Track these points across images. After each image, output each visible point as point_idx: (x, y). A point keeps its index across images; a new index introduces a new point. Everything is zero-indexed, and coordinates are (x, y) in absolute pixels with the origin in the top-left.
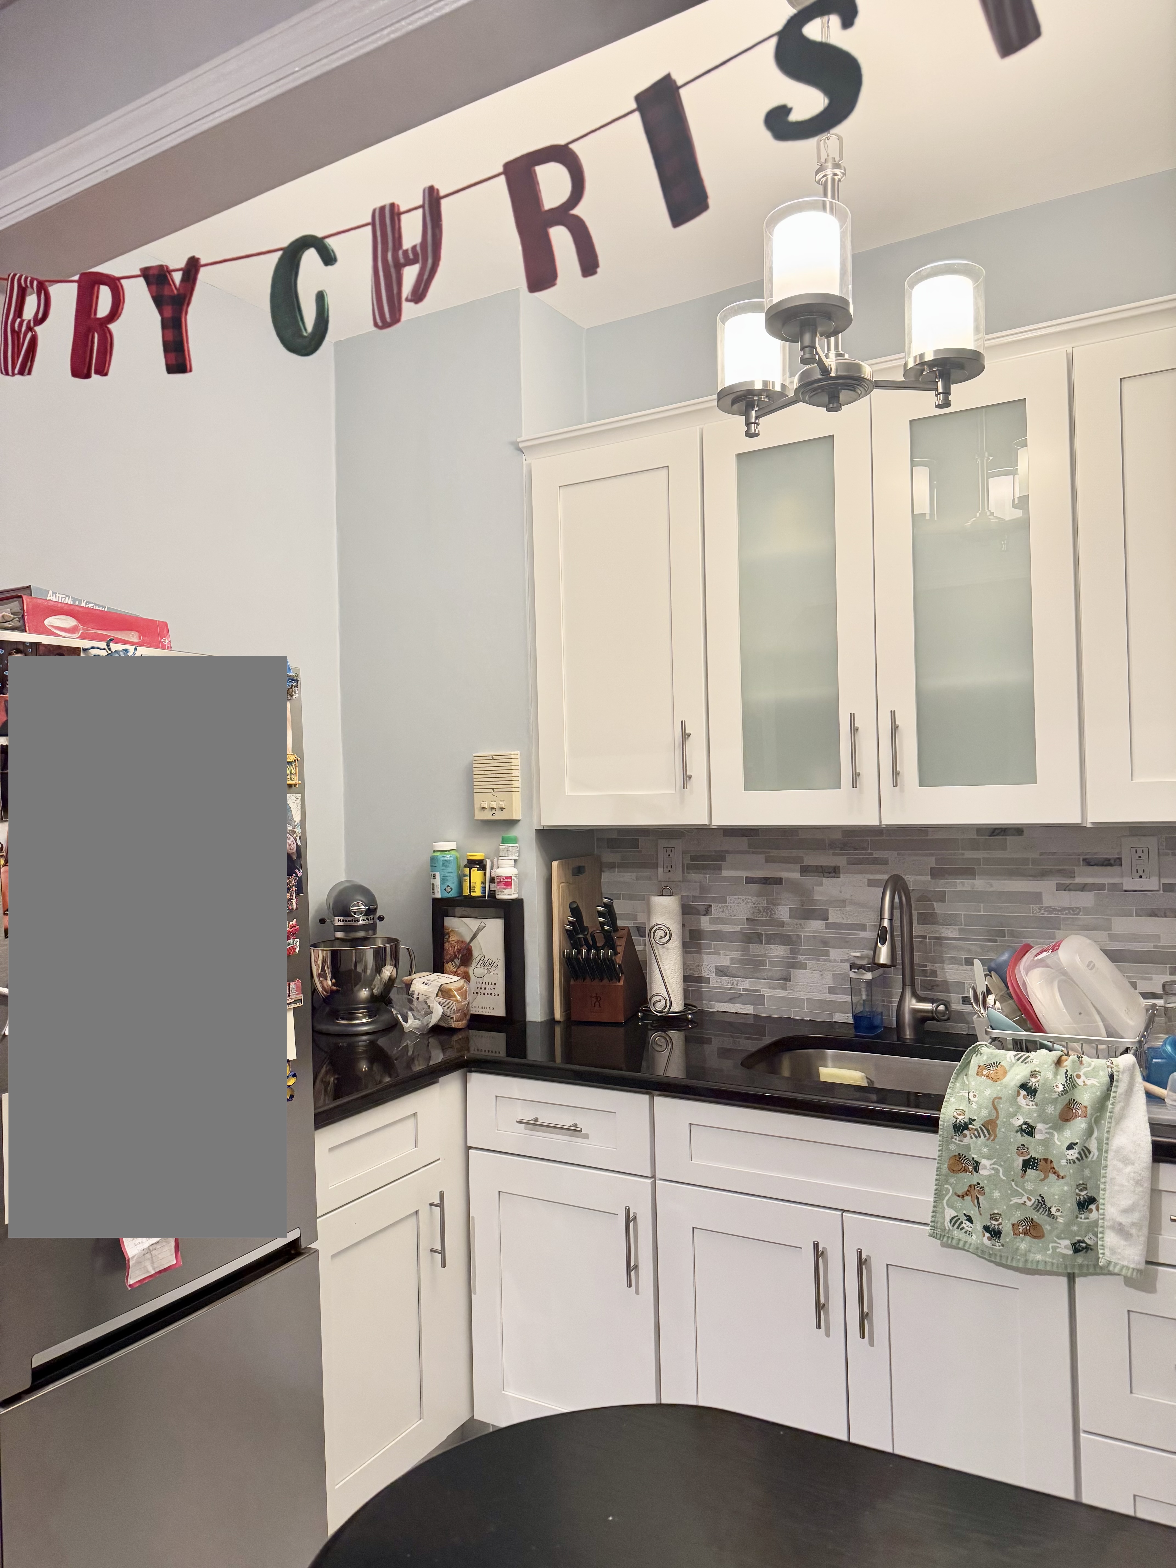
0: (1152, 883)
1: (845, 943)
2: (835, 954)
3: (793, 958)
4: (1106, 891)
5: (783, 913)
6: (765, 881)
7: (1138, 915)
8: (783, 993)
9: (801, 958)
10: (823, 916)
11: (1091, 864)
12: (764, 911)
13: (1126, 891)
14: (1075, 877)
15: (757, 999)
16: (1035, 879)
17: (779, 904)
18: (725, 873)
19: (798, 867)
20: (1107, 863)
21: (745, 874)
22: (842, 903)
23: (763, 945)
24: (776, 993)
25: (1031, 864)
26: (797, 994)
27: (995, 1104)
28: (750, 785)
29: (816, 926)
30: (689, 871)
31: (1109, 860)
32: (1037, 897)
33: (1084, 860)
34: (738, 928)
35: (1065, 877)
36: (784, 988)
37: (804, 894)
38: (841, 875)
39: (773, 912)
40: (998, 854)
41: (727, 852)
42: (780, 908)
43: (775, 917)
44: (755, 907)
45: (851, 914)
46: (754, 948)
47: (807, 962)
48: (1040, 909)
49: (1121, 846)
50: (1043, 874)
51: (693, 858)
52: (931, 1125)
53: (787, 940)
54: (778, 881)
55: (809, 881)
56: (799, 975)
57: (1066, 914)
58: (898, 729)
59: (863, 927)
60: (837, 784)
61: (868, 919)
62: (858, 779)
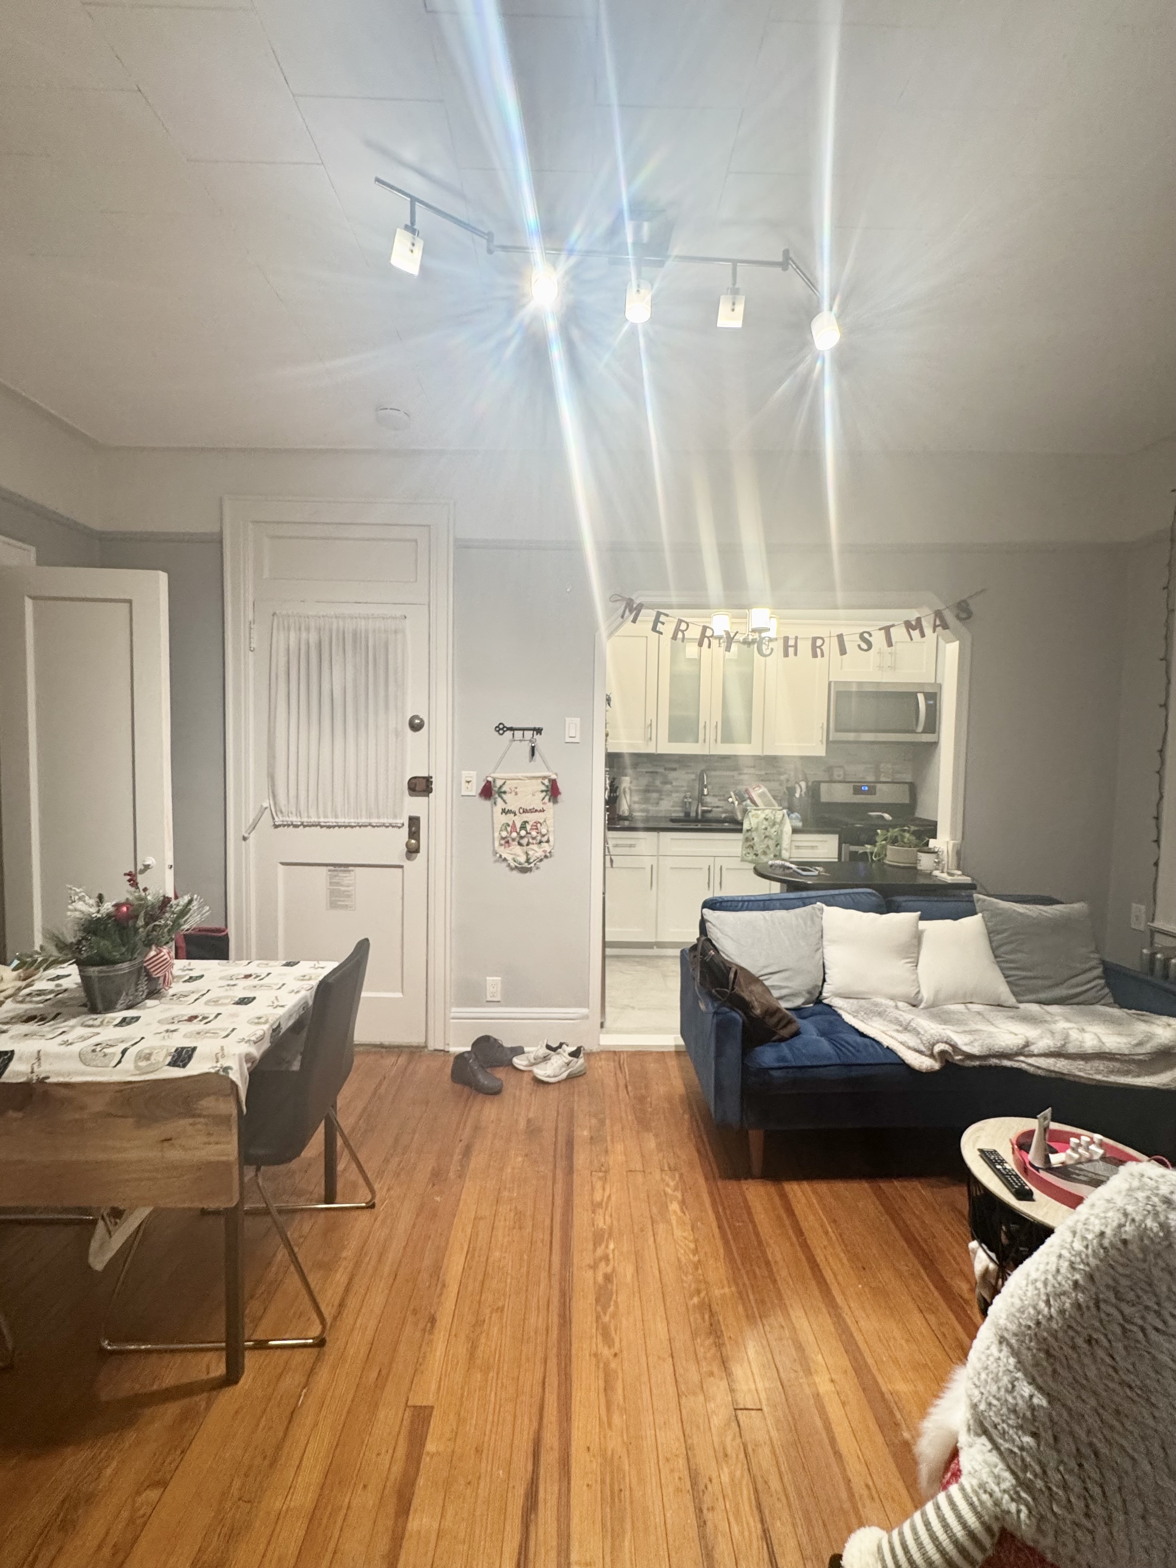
1: (677, 792)
2: (674, 795)
3: (660, 797)
5: (658, 783)
6: (652, 772)
9: (663, 797)
10: (671, 783)
12: (652, 782)
17: (656, 780)
19: (663, 768)
21: (647, 770)
22: (677, 779)
23: (651, 793)
26: (661, 808)
27: (758, 824)
28: (670, 741)
29: (669, 787)
34: (642, 788)
37: (665, 777)
38: (677, 770)
43: (655, 784)
44: (649, 781)
45: (680, 782)
46: (648, 795)
47: (665, 798)
52: (740, 831)
53: (659, 791)
54: (656, 772)
55: (667, 772)
56: (661, 802)
58: (716, 726)
59: (682, 786)
60: (697, 741)
61: (685, 784)
62: (705, 740)
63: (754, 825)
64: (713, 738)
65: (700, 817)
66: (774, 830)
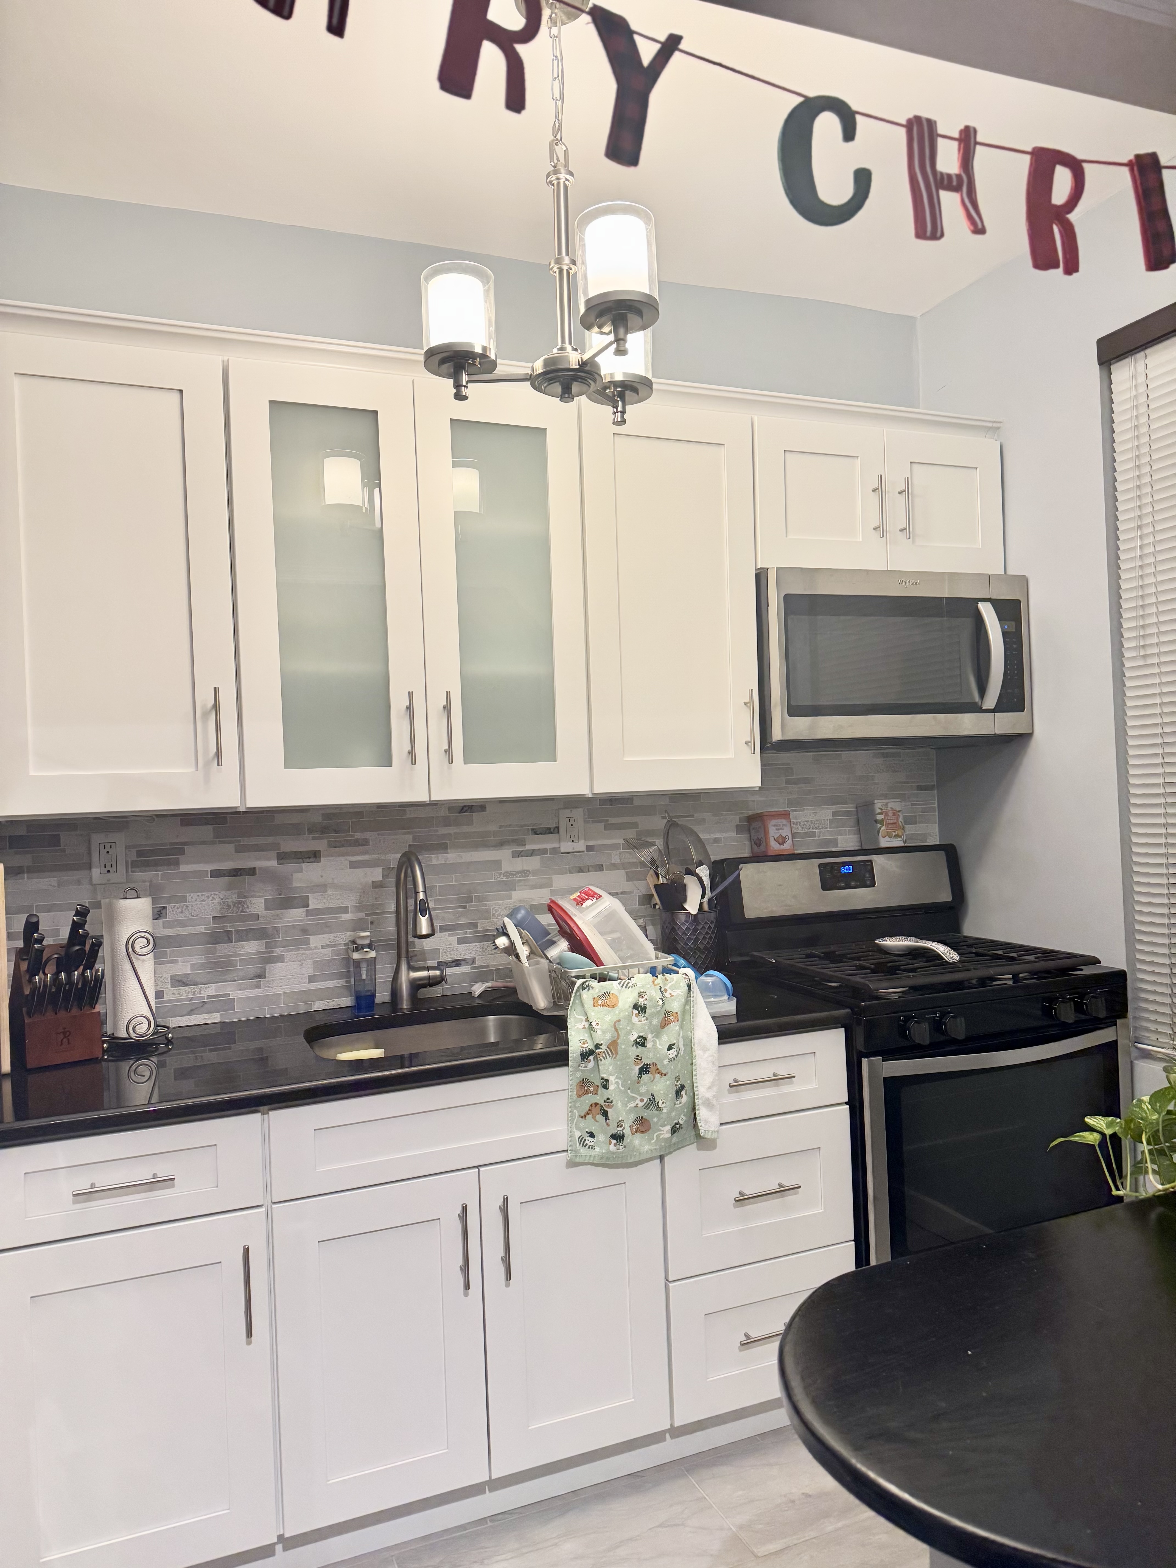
0: (580, 845)
1: (326, 928)
2: (315, 941)
3: (269, 952)
4: (548, 855)
5: (258, 906)
6: (236, 873)
7: (570, 872)
8: (255, 992)
9: (278, 951)
10: (303, 903)
11: (538, 833)
12: (234, 906)
13: (562, 853)
14: (525, 845)
15: (227, 1003)
16: (496, 849)
17: (252, 897)
18: (183, 868)
19: (274, 854)
20: (549, 831)
21: (209, 867)
22: (323, 888)
23: (233, 943)
24: (249, 993)
25: (492, 836)
26: (272, 990)
27: (613, 1026)
28: (291, 762)
29: (296, 914)
30: (135, 869)
31: (550, 829)
32: (497, 864)
33: (532, 830)
34: (201, 929)
35: (518, 845)
36: (258, 986)
37: (280, 881)
38: (322, 859)
39: (245, 906)
40: (466, 829)
41: (186, 844)
42: (254, 900)
43: (248, 911)
44: (224, 903)
45: (333, 898)
46: (223, 949)
47: (285, 954)
48: (500, 875)
49: (558, 817)
50: (501, 844)
51: (140, 854)
53: (262, 934)
54: (252, 871)
55: (287, 868)
56: (277, 971)
57: (520, 877)
58: (447, 708)
59: (345, 910)
60: (387, 760)
61: (350, 901)
62: (412, 753)
63: (603, 1036)
64: (439, 743)
65: (405, 1005)
66: (665, 1040)
